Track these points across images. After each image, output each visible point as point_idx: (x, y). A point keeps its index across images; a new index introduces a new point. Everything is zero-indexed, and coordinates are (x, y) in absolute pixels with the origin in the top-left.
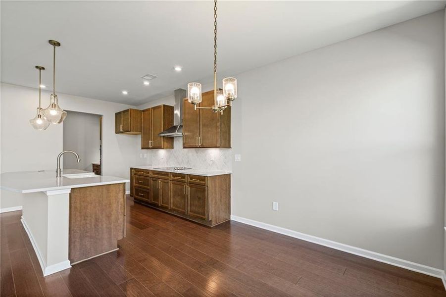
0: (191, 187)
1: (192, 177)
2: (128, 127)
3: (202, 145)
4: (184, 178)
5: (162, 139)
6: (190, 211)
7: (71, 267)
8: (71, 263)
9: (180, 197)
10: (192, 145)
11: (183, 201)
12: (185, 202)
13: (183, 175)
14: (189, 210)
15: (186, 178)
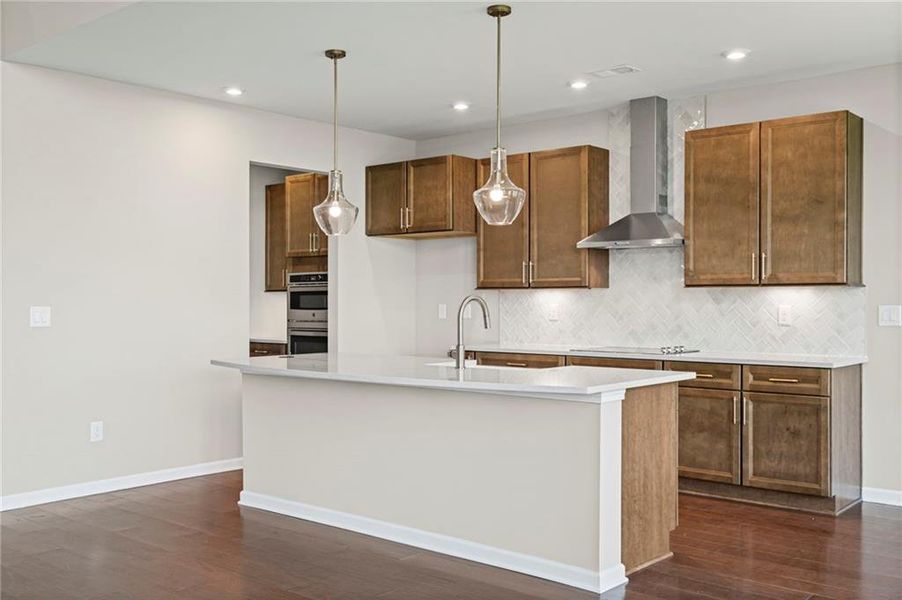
0: (756, 402)
1: (760, 371)
2: (445, 218)
3: (773, 275)
4: (728, 375)
5: (585, 256)
6: (754, 475)
7: (627, 580)
8: (626, 570)
9: (706, 434)
10: (725, 276)
11: (721, 446)
12: (730, 446)
13: (721, 368)
14: (751, 471)
15: (737, 376)
